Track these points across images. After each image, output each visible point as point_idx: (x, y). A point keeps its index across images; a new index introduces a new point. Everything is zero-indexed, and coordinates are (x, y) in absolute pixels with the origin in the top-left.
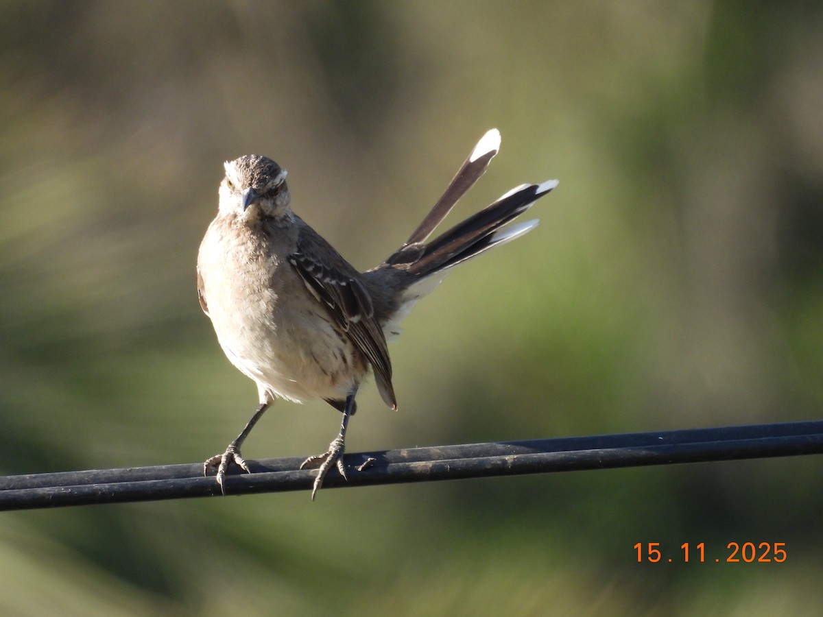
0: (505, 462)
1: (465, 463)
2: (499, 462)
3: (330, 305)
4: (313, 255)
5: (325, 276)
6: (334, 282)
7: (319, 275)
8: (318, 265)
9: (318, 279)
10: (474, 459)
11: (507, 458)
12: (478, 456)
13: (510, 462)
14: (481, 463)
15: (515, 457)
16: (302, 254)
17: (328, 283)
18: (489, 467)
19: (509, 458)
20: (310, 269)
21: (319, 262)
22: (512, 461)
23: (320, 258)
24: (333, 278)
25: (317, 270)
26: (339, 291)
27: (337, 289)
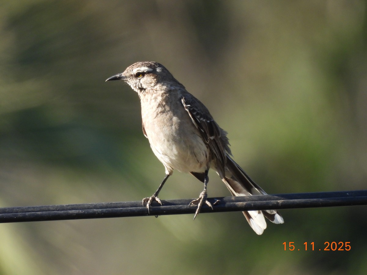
0: (278, 203)
1: (260, 203)
2: (275, 203)
3: (202, 130)
4: (196, 107)
5: (201, 117)
6: (204, 120)
7: (198, 117)
8: (198, 112)
9: (198, 118)
10: (264, 201)
11: (279, 201)
12: (266, 200)
13: (280, 203)
14: (267, 203)
15: (283, 201)
16: (191, 106)
17: (202, 120)
18: (271, 205)
19: (280, 201)
20: (195, 113)
21: (198, 110)
22: (281, 202)
23: (199, 109)
24: (204, 118)
25: (198, 114)
26: (206, 125)
27: (206, 123)
